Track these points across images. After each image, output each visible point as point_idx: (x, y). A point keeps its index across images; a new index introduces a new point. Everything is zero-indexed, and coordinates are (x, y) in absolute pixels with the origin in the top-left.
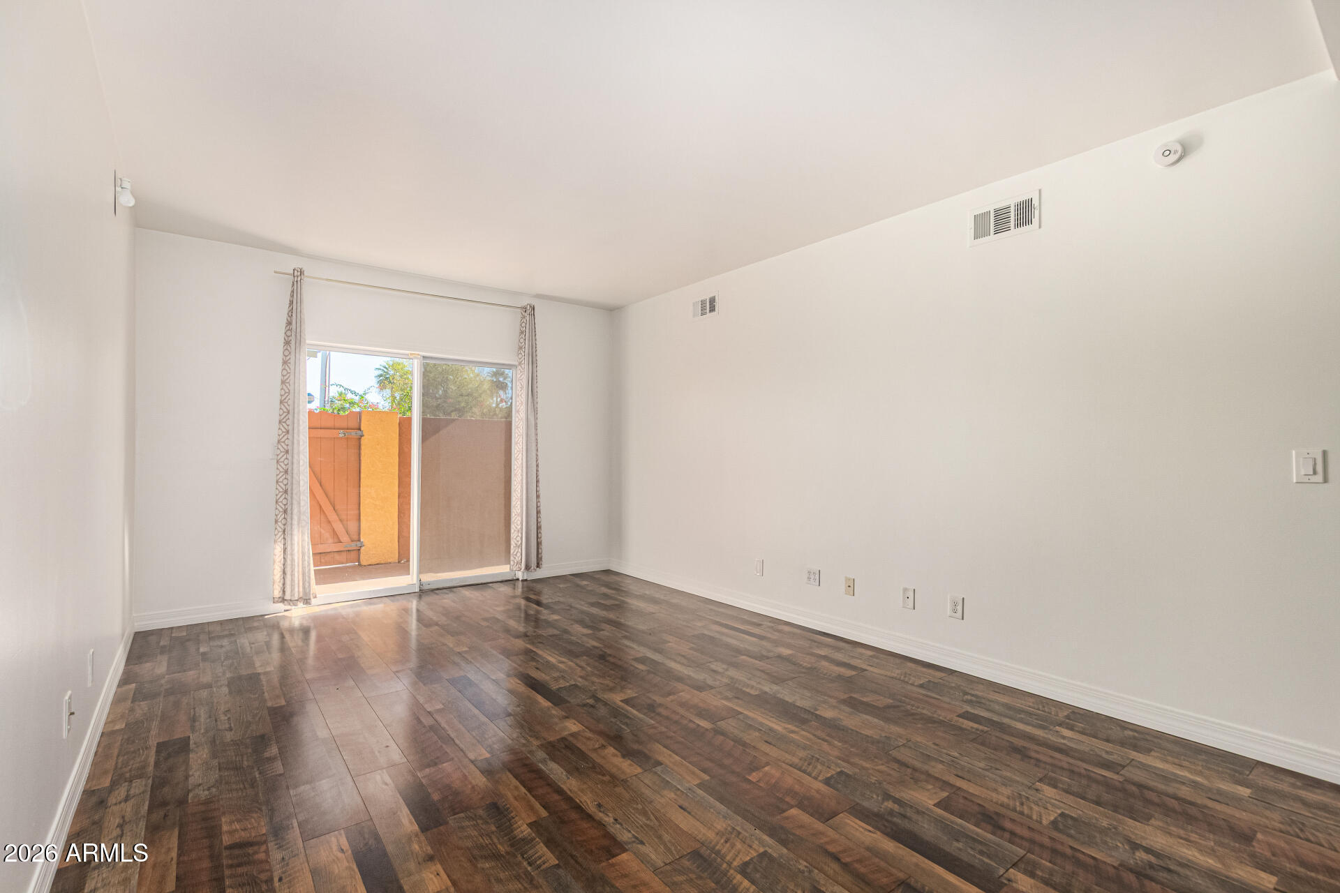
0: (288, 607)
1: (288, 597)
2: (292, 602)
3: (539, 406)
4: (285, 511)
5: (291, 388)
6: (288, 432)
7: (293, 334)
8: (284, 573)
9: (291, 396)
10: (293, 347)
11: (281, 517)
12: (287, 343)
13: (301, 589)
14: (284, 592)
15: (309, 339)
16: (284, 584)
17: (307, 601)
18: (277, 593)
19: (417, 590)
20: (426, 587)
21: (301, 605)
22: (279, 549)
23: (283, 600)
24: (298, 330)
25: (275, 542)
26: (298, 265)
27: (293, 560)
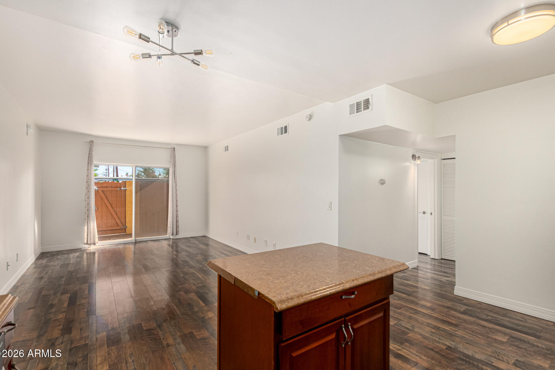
0: (89, 246)
1: (89, 243)
2: (90, 244)
3: (177, 181)
4: (88, 216)
5: (89, 178)
6: (88, 191)
7: (90, 161)
8: (88, 235)
9: (89, 180)
10: (90, 165)
11: (86, 218)
12: (88, 163)
13: (93, 240)
14: (88, 241)
15: (95, 162)
16: (87, 239)
17: (94, 244)
18: (86, 242)
19: (134, 241)
20: (137, 241)
21: (93, 245)
22: (86, 228)
23: (87, 244)
24: (91, 160)
25: (85, 225)
26: (91, 139)
27: (90, 231)
